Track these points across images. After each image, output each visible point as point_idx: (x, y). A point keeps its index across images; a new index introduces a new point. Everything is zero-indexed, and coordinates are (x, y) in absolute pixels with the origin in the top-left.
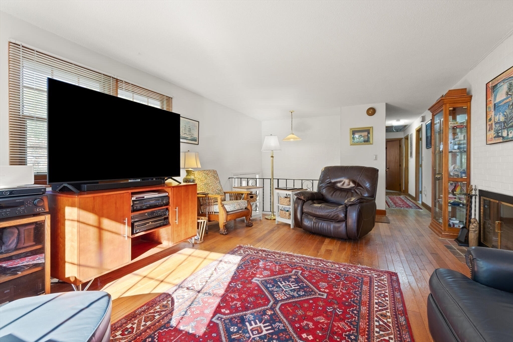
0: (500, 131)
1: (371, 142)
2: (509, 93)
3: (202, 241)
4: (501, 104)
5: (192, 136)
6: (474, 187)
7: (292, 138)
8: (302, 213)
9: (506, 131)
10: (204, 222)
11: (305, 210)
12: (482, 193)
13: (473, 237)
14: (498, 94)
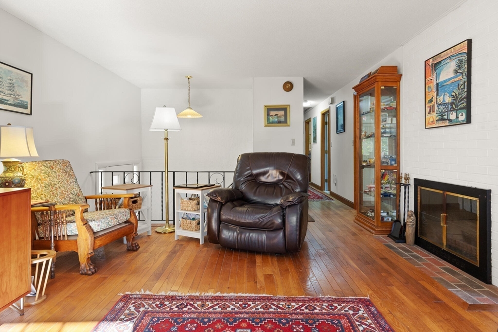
0: (446, 113)
1: (288, 124)
2: (459, 71)
3: (44, 298)
4: (447, 83)
5: (16, 99)
6: (403, 176)
7: (190, 114)
8: (220, 221)
9: (454, 114)
10: (48, 262)
11: (223, 217)
12: (418, 182)
13: (410, 232)
14: (442, 72)
